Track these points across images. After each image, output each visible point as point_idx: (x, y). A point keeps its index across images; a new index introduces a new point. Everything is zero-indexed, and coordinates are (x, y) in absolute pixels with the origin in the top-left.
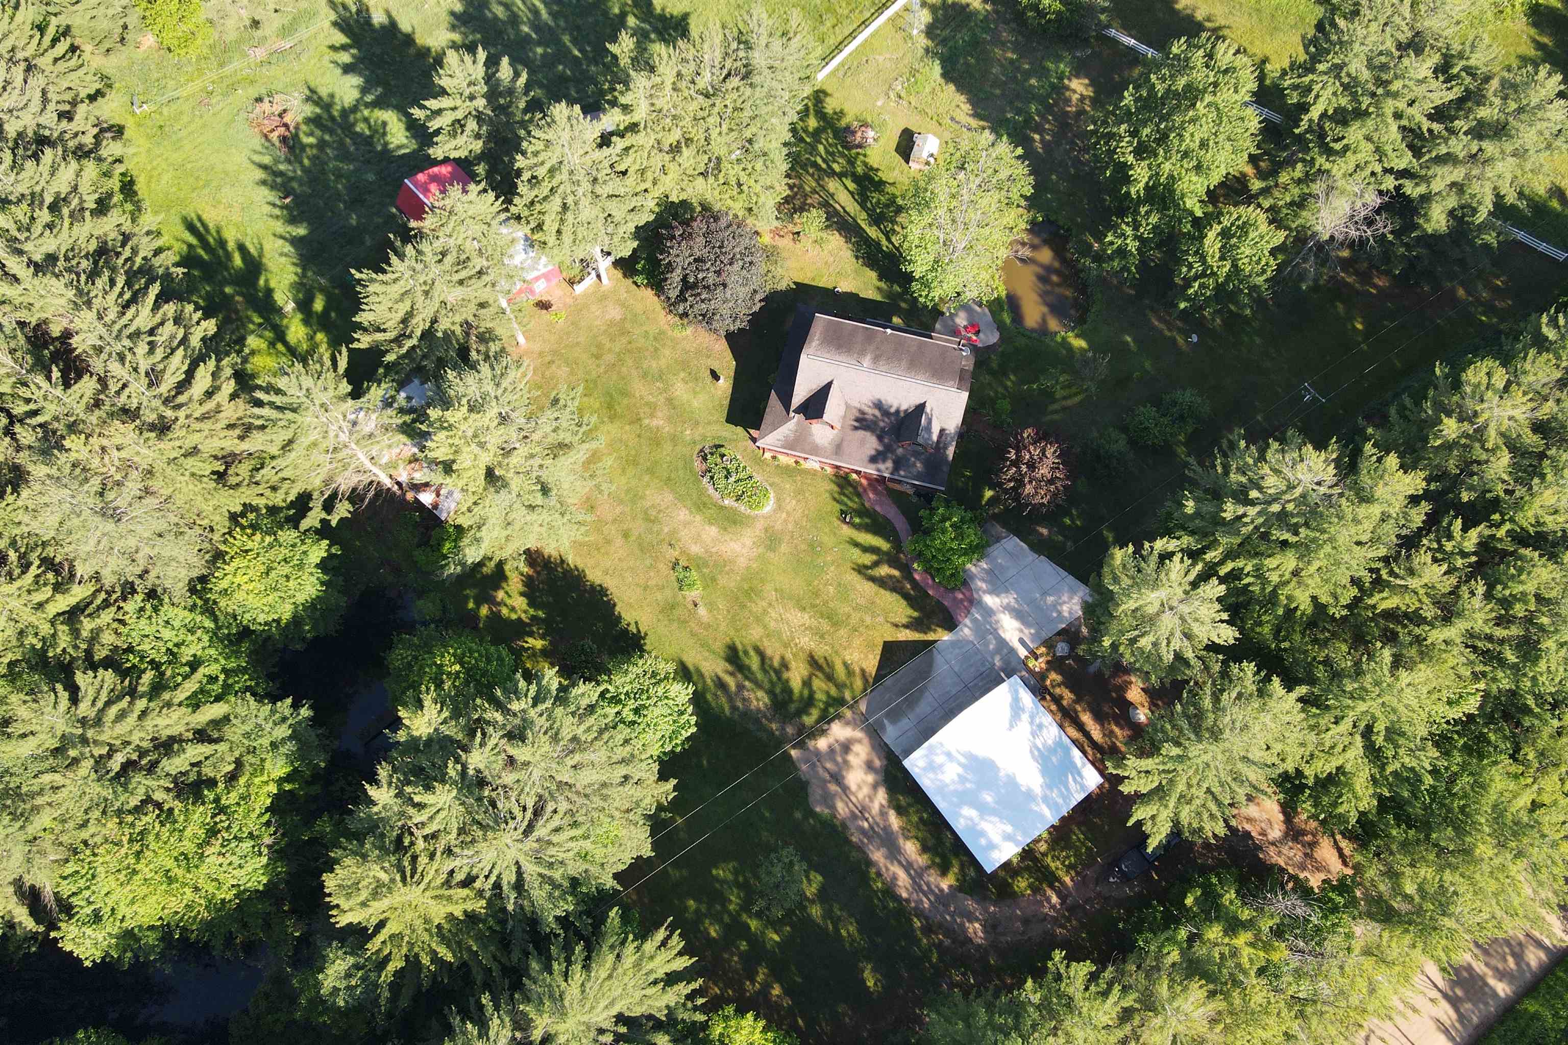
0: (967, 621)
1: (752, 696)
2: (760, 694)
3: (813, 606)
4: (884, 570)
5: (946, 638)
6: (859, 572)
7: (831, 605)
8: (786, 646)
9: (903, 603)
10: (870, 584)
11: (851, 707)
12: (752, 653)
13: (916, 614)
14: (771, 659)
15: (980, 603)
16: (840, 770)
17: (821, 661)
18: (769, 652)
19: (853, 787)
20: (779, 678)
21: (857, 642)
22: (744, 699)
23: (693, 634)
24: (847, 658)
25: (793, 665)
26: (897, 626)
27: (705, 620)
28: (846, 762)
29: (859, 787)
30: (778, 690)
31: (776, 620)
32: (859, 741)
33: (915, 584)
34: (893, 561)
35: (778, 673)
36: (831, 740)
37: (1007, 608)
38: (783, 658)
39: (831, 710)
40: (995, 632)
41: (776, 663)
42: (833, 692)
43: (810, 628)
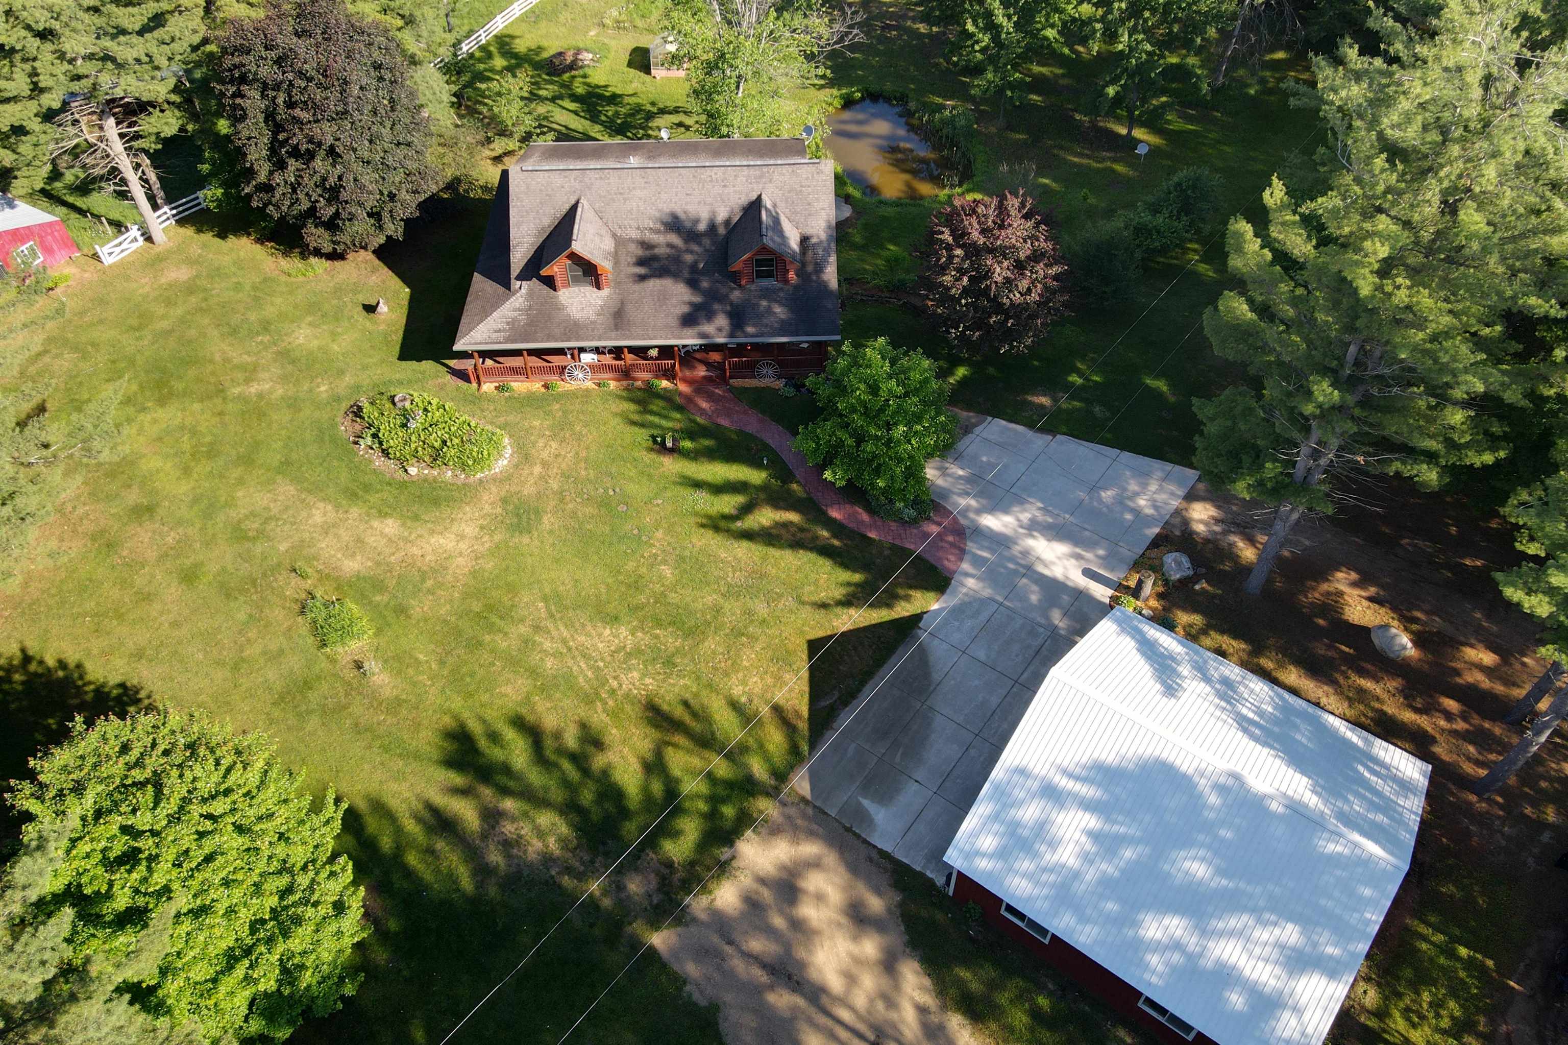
0: (965, 566)
1: (526, 830)
2: (546, 819)
3: (635, 609)
4: (765, 517)
5: (935, 607)
6: (716, 528)
7: (673, 598)
8: (589, 700)
9: (825, 564)
10: (745, 544)
11: (773, 793)
12: (509, 734)
13: (857, 577)
14: (558, 735)
15: (979, 532)
16: (788, 948)
17: (679, 712)
18: (550, 722)
19: (835, 983)
20: (586, 772)
21: (748, 657)
22: (507, 844)
23: (358, 729)
24: (737, 691)
25: (613, 734)
26: (824, 606)
27: (387, 693)
28: (798, 925)
29: (851, 979)
30: (587, 797)
31: (557, 655)
32: (815, 864)
33: (837, 528)
34: (778, 500)
35: (578, 759)
36: (745, 880)
37: (1033, 527)
38: (583, 726)
39: (728, 811)
40: (1029, 571)
41: (571, 740)
42: (722, 768)
43: (637, 652)
